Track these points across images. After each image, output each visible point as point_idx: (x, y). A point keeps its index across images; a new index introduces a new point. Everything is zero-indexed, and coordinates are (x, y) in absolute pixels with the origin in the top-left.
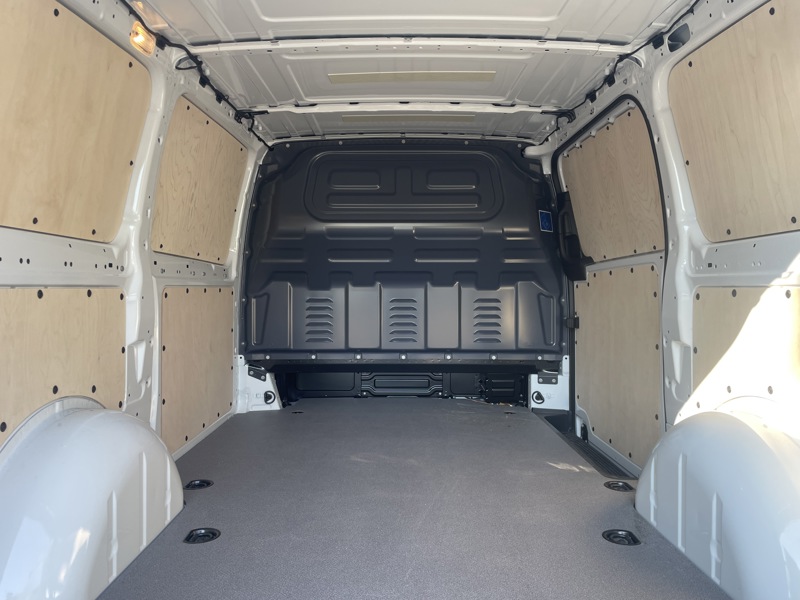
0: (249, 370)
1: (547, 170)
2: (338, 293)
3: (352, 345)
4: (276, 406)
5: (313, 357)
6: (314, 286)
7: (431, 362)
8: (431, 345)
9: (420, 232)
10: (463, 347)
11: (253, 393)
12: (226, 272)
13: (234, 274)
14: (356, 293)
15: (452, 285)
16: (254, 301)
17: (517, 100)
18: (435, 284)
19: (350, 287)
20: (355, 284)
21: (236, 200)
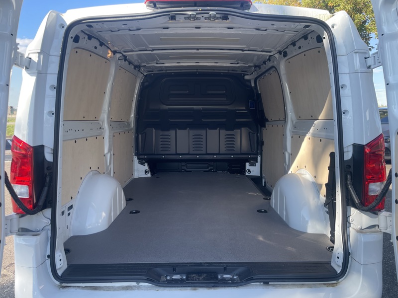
0: (139, 162)
1: (253, 85)
2: (172, 133)
3: (178, 152)
4: (149, 175)
5: (163, 157)
6: (163, 130)
7: (208, 158)
8: (208, 152)
9: (204, 109)
10: (221, 153)
11: (140, 171)
12: (129, 125)
13: (132, 125)
14: (179, 132)
15: (216, 129)
16: (140, 136)
17: (239, 62)
18: (210, 129)
19: (177, 130)
20: (179, 129)
21: (133, 97)
